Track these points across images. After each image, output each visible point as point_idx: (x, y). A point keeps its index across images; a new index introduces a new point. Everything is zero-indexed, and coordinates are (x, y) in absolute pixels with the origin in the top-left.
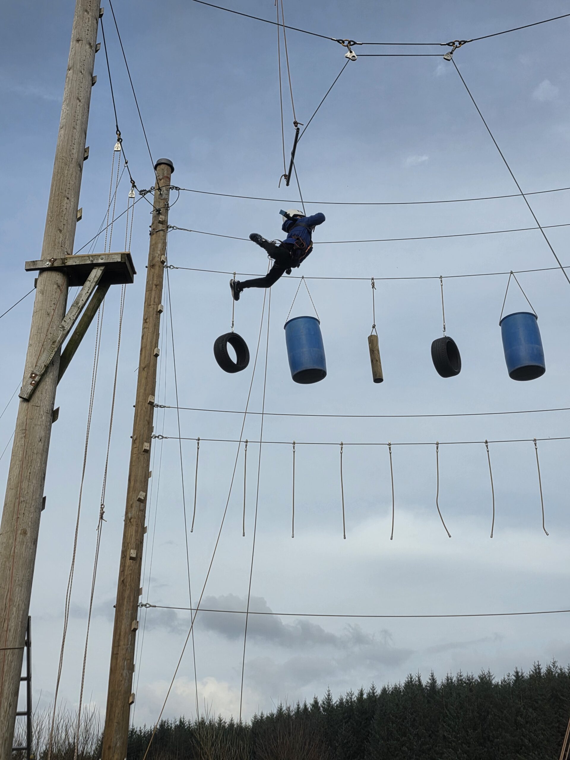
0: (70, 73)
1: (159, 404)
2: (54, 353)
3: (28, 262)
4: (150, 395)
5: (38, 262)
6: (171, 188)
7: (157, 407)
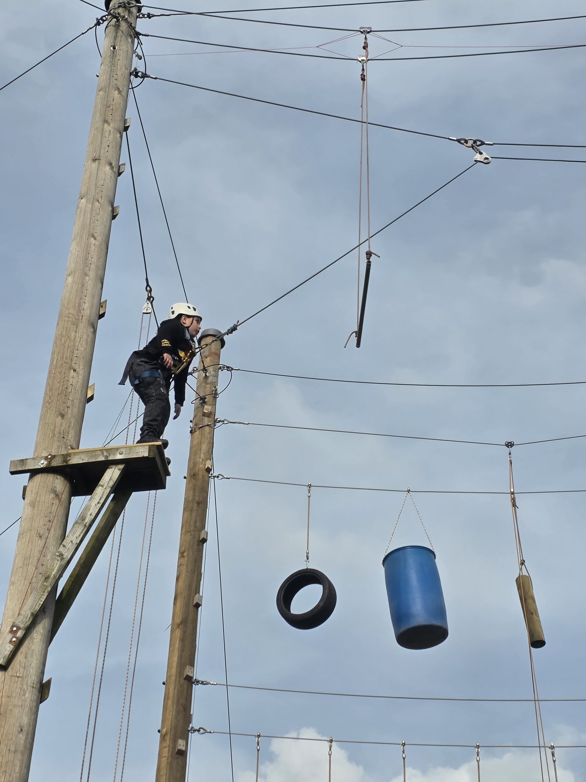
0: (82, 203)
1: (199, 679)
2: (46, 594)
3: (14, 461)
4: (188, 666)
5: (29, 461)
6: (220, 368)
7: (198, 684)
